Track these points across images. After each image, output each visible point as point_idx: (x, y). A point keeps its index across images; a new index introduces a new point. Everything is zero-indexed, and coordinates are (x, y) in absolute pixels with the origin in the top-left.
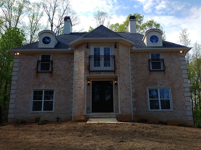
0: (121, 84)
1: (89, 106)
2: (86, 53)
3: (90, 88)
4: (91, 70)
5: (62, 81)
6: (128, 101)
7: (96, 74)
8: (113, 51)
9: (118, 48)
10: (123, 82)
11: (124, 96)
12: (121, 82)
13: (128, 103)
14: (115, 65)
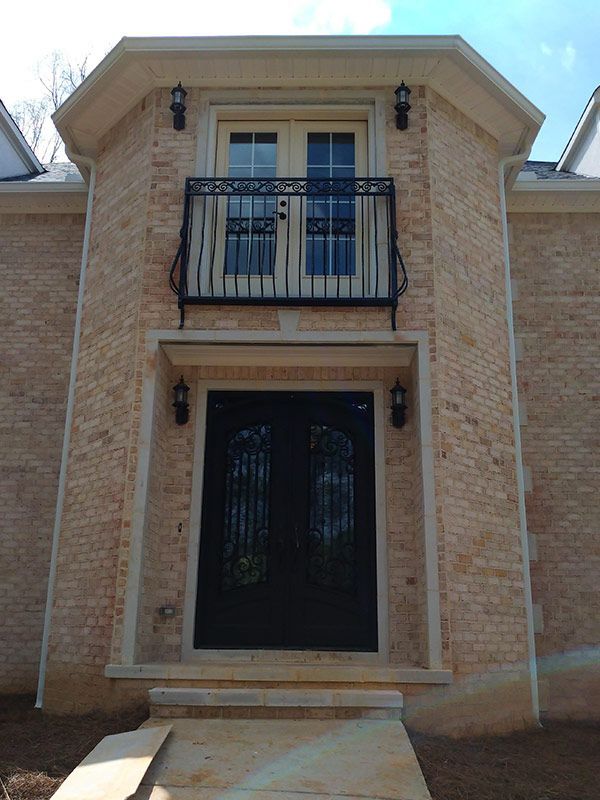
0: (444, 411)
1: (174, 594)
2: (164, 164)
3: (190, 442)
4: (192, 292)
5: (11, 399)
6: (502, 555)
7: (235, 324)
8: (382, 147)
9: (424, 130)
10: (458, 400)
11: (474, 514)
12: (443, 395)
13: (501, 574)
14: (394, 253)
